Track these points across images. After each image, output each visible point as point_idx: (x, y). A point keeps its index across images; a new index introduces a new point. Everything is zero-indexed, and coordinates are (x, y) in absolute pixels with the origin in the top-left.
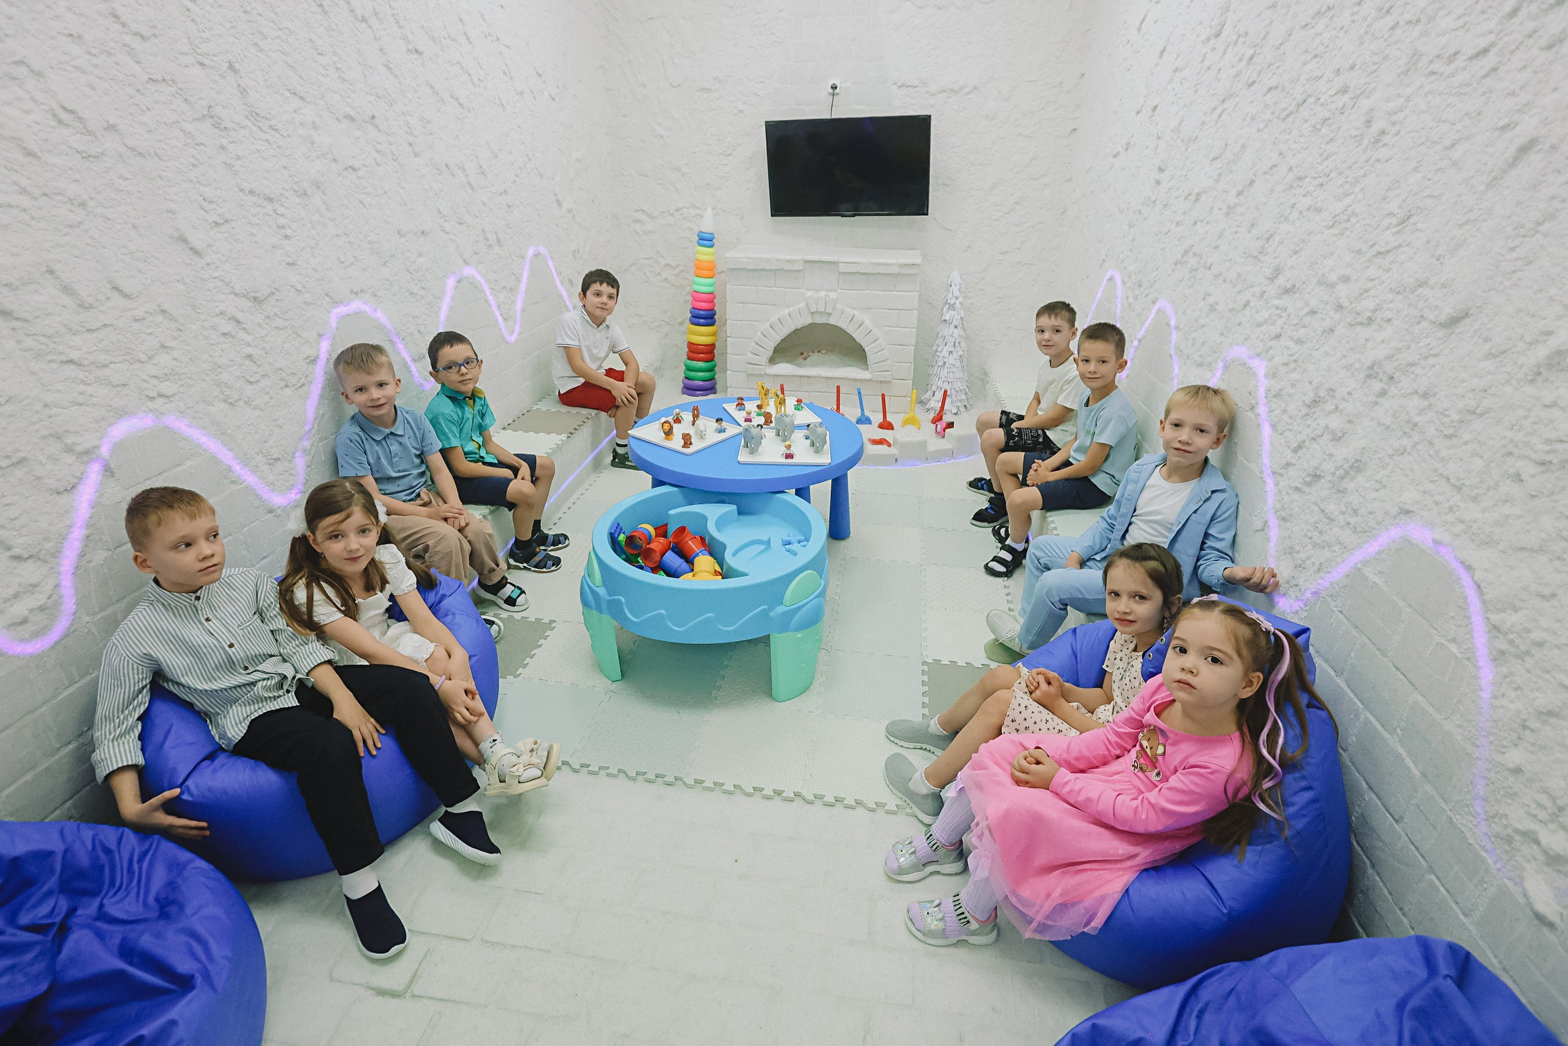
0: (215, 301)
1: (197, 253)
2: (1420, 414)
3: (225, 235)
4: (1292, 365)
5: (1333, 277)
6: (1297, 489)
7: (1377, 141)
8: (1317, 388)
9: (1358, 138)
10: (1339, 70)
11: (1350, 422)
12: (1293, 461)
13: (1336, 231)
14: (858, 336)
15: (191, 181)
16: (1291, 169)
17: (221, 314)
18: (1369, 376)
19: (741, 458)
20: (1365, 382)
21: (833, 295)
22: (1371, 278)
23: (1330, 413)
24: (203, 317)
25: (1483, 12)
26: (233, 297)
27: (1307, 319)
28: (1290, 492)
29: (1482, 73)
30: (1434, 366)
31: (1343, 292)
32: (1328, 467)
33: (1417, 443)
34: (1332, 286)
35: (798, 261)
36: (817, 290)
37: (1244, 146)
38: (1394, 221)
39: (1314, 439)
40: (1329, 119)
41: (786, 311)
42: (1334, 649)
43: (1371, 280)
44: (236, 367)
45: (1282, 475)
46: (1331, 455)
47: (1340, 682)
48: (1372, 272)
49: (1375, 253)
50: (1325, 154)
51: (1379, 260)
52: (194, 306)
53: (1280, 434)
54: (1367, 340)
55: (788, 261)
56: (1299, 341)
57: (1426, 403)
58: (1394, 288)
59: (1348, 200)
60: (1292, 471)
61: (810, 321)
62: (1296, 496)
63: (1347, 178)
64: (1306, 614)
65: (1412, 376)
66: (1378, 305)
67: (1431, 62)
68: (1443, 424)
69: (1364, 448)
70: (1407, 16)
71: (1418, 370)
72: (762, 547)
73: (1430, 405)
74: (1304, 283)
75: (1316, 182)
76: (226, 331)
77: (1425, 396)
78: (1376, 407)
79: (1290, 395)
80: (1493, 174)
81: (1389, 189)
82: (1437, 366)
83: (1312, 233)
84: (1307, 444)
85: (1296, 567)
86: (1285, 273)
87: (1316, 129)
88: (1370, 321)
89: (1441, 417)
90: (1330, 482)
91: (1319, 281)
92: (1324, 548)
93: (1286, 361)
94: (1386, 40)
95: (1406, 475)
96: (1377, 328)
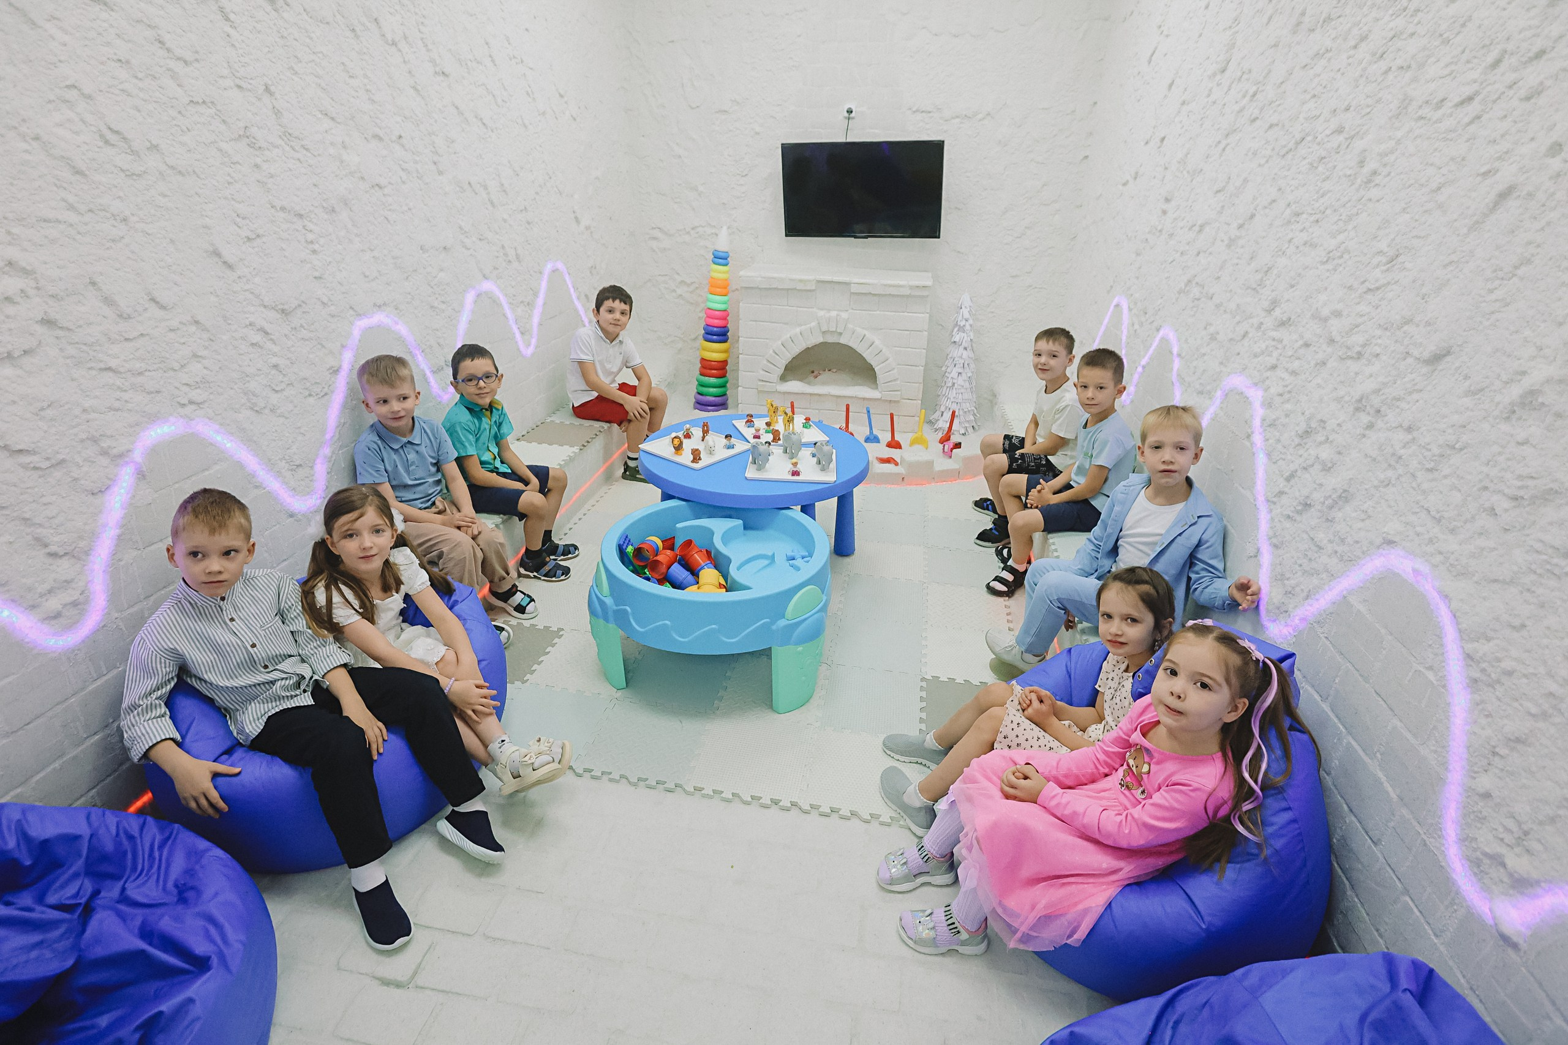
0: (245, 313)
1: (230, 266)
2: (1404, 447)
3: (257, 250)
4: (1287, 396)
5: (1325, 312)
6: (1289, 517)
7: (1369, 181)
8: (1309, 419)
9: (1352, 178)
10: (1335, 110)
11: (1339, 453)
12: (1286, 490)
13: (1329, 266)
14: (868, 355)
15: (225, 198)
16: (1289, 205)
17: (250, 325)
18: (1357, 409)
19: (748, 475)
20: (1354, 415)
21: (844, 315)
22: (1361, 313)
23: (1321, 443)
24: (233, 328)
25: (1468, 62)
26: (262, 309)
27: (1302, 351)
28: (1282, 520)
29: (1466, 120)
30: (1418, 401)
31: (1335, 325)
32: (1317, 496)
33: (1401, 476)
34: (1326, 320)
35: (809, 281)
36: (829, 310)
37: (1245, 181)
38: (1384, 260)
39: (1305, 469)
40: (1325, 158)
41: (798, 330)
42: (1321, 675)
43: (1362, 316)
44: (262, 376)
45: (1275, 503)
46: (1321, 485)
47: (1325, 707)
48: (1363, 308)
49: (1365, 290)
50: (1321, 192)
51: (1369, 297)
52: (225, 318)
53: (1274, 463)
54: (1357, 374)
55: (801, 281)
56: (1294, 373)
57: (1410, 437)
58: (1382, 324)
59: (1341, 237)
60: (1285, 500)
61: (821, 340)
62: (1288, 524)
63: (1341, 216)
64: (1294, 640)
65: (1398, 410)
66: (1367, 341)
67: (1420, 107)
68: (1425, 457)
69: (1351, 479)
70: (1399, 62)
72: (766, 562)
73: (1414, 439)
74: (1299, 316)
75: (1312, 218)
76: (254, 342)
77: (1409, 429)
78: (1364, 439)
79: (1284, 425)
80: (1475, 218)
81: (1379, 228)
82: (1420, 402)
83: (1307, 267)
84: (1299, 473)
85: (1286, 594)
86: (1282, 306)
87: (1312, 167)
88: (1360, 355)
89: (1424, 451)
90: (1319, 511)
91: (1312, 315)
92: (1313, 575)
93: (1281, 392)
94: (1379, 84)
95: (1390, 507)
96: (1366, 363)
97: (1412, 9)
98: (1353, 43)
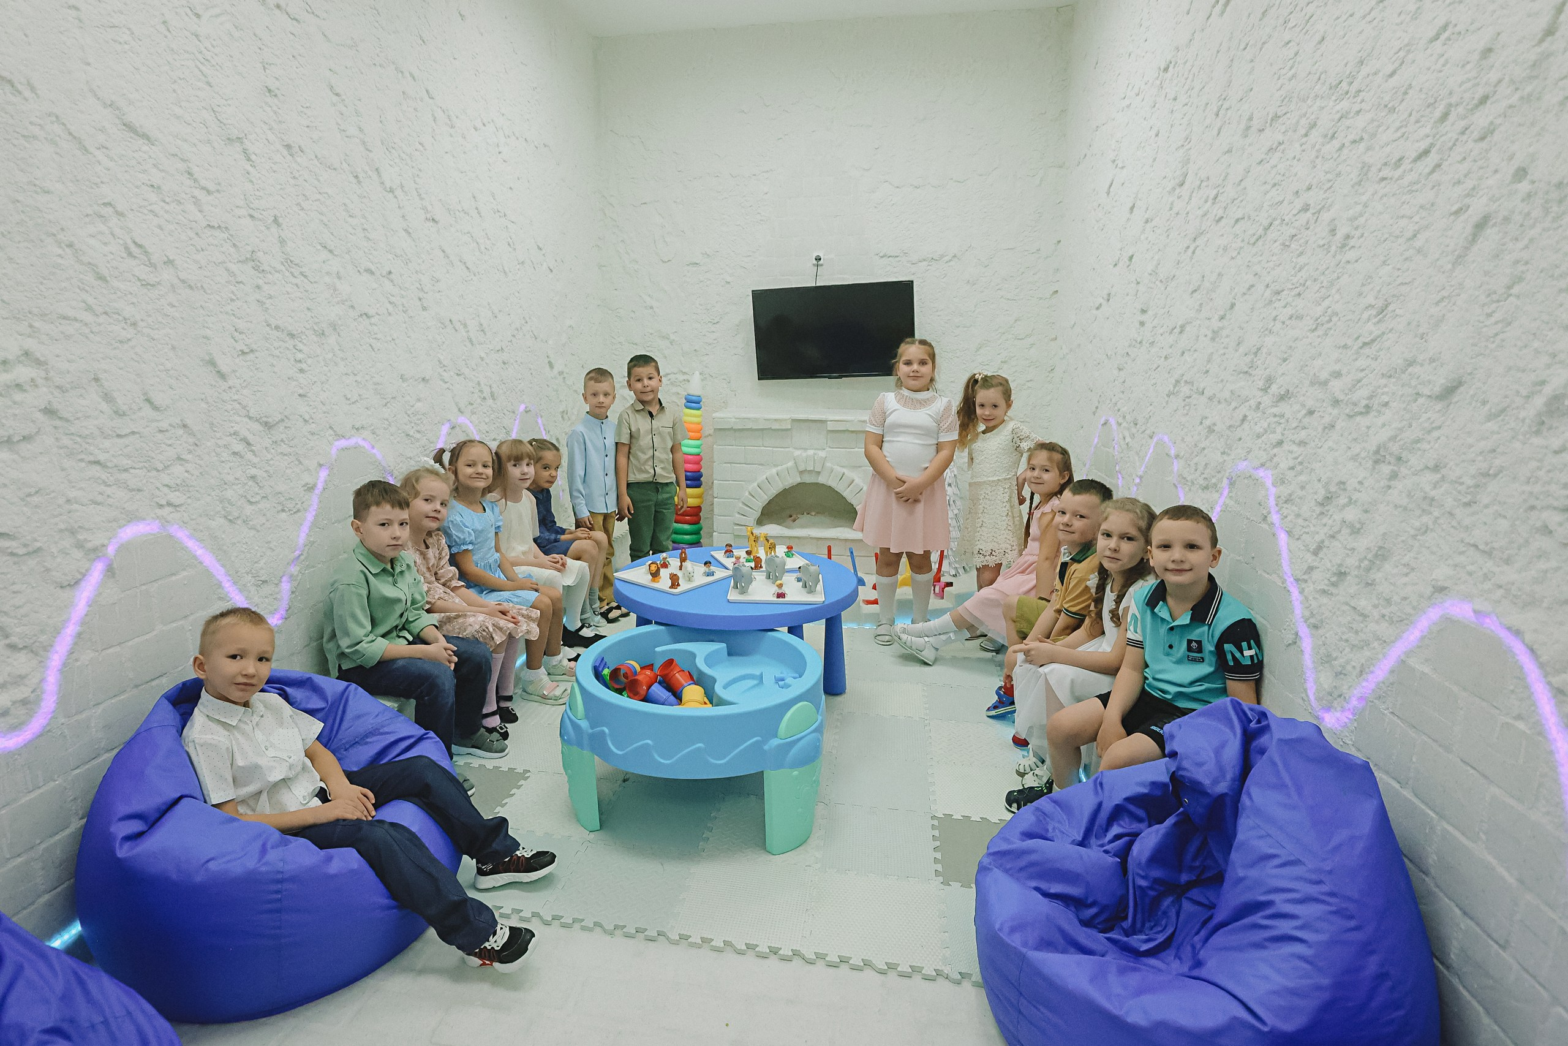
0: (230, 421)
1: (222, 376)
2: (1435, 487)
3: (249, 363)
4: (1299, 468)
5: (1324, 375)
6: (1324, 592)
7: (1344, 246)
8: (1327, 483)
9: (1326, 247)
10: (1297, 192)
11: (1366, 511)
12: (1315, 564)
13: (1320, 332)
14: (848, 494)
15: (227, 313)
16: (1267, 286)
17: (234, 434)
18: (1376, 462)
20: (1374, 468)
21: (822, 454)
22: (1361, 368)
23: (1344, 506)
24: (218, 435)
25: (1417, 122)
26: (247, 419)
27: (1306, 420)
28: (1317, 596)
29: (1427, 170)
30: (1439, 438)
31: (1336, 385)
32: (1352, 562)
33: (1438, 518)
34: (1325, 383)
35: (784, 420)
36: (805, 449)
37: (1220, 275)
38: (1374, 312)
39: (1333, 537)
40: (1296, 235)
41: (774, 471)
42: (1394, 757)
43: (1362, 370)
44: (240, 485)
45: (1306, 581)
46: (1353, 549)
47: (1407, 793)
48: (1362, 363)
49: (1361, 345)
50: (1298, 266)
51: (1367, 351)
52: (212, 424)
53: (1298, 539)
54: (1368, 428)
55: (776, 420)
56: (1302, 443)
57: (1439, 476)
58: (1385, 372)
59: (1327, 303)
60: (1316, 575)
61: (798, 480)
62: (1324, 600)
63: (1322, 283)
64: (1355, 725)
65: (1419, 453)
66: (1373, 392)
67: (1380, 170)
68: (1459, 492)
69: (1385, 534)
70: (1351, 137)
71: (1425, 446)
72: (754, 682)
73: (1443, 476)
76: (236, 451)
77: (1436, 468)
78: (1389, 491)
79: (1300, 498)
80: (1456, 253)
81: (1363, 285)
82: (1442, 438)
84: (1326, 543)
85: (1336, 676)
86: (1278, 381)
87: (1285, 246)
88: (1368, 407)
89: (1457, 485)
90: (1357, 576)
91: (1311, 382)
92: (1362, 648)
93: (1292, 465)
94: (1335, 160)
95: (1433, 553)
96: (1376, 414)
97: (1354, 91)
98: (1303, 132)
